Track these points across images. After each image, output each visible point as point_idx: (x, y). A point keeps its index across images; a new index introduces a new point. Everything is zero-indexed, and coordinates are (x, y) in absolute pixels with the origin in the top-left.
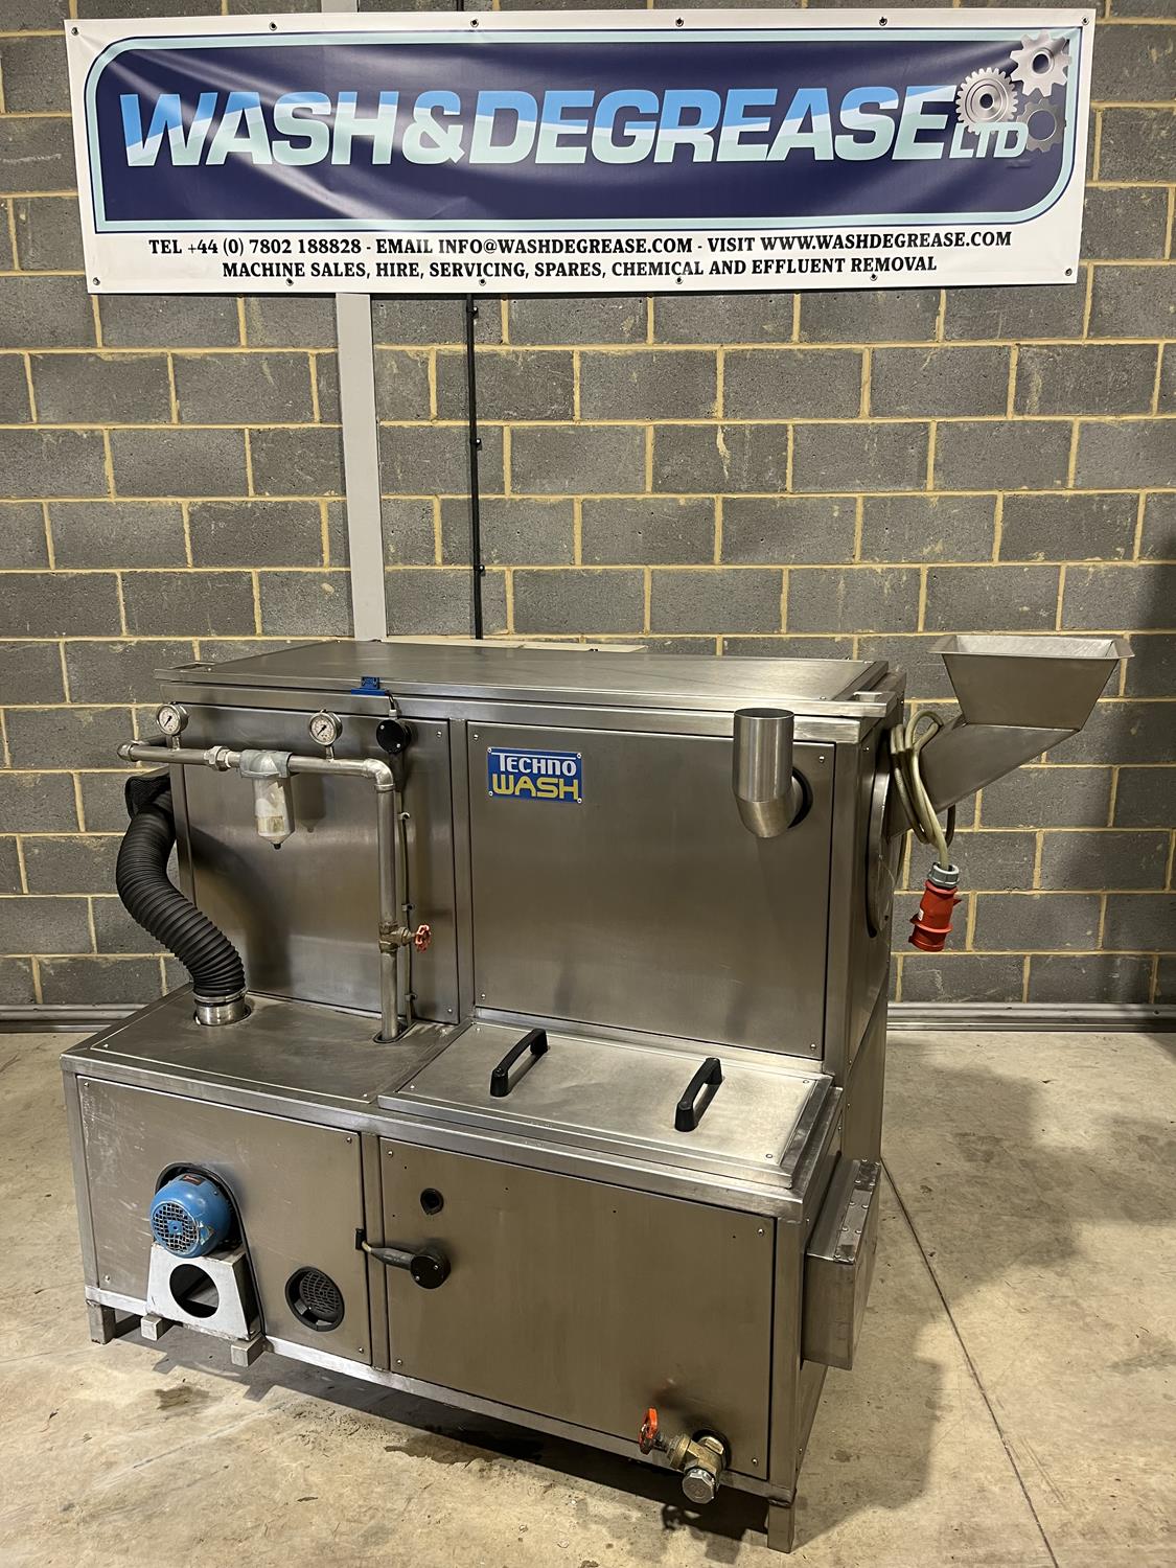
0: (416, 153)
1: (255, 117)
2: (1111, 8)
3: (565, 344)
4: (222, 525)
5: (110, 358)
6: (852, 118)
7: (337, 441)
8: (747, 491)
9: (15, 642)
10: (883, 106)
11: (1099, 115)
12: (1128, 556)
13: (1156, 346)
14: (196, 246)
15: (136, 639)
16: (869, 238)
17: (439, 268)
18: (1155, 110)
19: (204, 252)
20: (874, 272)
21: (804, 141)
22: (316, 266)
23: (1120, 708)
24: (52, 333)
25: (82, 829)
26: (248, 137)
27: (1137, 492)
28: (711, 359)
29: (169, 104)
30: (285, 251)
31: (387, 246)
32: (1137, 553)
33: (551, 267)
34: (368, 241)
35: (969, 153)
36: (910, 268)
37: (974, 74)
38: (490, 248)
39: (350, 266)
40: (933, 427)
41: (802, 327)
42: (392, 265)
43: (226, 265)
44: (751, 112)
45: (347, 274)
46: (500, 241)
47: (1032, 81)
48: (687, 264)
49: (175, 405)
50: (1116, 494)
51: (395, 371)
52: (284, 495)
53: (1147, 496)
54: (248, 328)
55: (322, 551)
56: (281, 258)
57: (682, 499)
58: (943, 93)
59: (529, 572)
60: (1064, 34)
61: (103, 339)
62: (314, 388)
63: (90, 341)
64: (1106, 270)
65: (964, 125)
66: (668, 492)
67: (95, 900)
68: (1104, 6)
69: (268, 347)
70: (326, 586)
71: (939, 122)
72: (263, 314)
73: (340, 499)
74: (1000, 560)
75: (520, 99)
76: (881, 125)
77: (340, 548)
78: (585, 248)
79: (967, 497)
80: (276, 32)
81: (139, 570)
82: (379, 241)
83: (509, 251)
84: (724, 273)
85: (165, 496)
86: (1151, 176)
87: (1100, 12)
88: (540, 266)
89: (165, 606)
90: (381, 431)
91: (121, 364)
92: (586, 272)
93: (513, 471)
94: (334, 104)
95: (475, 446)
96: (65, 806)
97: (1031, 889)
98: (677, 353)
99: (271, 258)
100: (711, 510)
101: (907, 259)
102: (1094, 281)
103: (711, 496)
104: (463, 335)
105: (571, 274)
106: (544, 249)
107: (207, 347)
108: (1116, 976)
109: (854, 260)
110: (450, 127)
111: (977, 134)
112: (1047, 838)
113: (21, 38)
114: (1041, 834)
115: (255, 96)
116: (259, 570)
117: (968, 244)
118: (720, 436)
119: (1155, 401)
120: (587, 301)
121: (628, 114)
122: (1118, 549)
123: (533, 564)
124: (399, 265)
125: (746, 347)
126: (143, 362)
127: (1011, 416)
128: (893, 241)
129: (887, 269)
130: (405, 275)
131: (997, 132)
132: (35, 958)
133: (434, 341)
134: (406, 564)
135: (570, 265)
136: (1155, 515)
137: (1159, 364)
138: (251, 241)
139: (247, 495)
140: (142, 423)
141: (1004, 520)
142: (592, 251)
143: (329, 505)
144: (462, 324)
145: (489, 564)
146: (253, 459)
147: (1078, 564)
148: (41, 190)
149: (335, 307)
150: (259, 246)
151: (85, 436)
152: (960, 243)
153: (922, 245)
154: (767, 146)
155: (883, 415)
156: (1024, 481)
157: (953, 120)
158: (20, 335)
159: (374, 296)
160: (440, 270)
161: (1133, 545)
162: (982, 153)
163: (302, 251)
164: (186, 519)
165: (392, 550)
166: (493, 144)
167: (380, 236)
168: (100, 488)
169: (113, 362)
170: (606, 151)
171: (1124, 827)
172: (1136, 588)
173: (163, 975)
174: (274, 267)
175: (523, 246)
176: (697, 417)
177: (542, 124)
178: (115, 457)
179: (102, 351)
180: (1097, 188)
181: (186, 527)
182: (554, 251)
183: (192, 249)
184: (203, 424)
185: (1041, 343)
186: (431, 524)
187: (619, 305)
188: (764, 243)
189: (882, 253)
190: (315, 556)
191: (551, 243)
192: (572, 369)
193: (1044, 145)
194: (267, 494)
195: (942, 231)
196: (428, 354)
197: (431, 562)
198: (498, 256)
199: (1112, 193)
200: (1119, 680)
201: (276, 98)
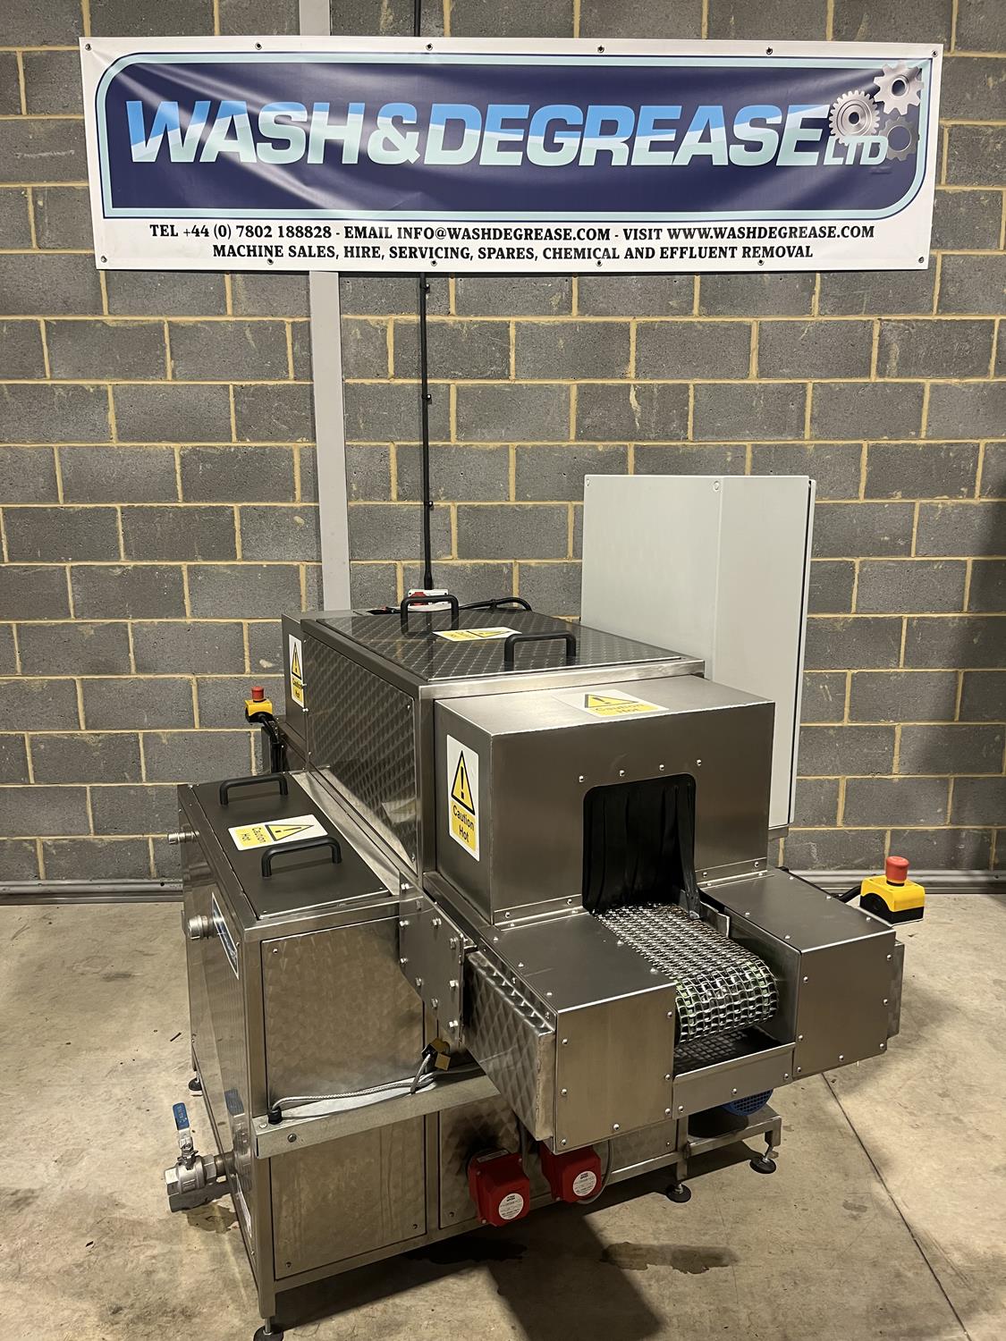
0: (379, 155)
1: (243, 123)
2: (956, 44)
3: (503, 315)
4: (208, 466)
5: (114, 324)
6: (743, 130)
7: (309, 396)
8: (655, 440)
9: (27, 567)
10: (769, 121)
11: (946, 130)
12: (971, 495)
13: (993, 321)
14: (190, 230)
15: (133, 564)
16: (757, 230)
17: (398, 251)
18: (992, 127)
19: (198, 235)
20: (761, 258)
21: (704, 149)
22: (293, 248)
23: (964, 621)
24: (65, 302)
25: (83, 727)
26: (236, 139)
27: (977, 441)
28: (625, 329)
29: (168, 109)
30: (266, 236)
31: (353, 232)
32: (977, 492)
33: (492, 251)
34: (338, 228)
35: (839, 161)
36: (791, 255)
37: (844, 95)
38: (441, 234)
39: (322, 249)
40: (810, 387)
41: (702, 303)
42: (358, 248)
43: (216, 247)
44: (660, 125)
45: (319, 256)
46: (449, 229)
47: (892, 102)
48: (606, 250)
49: (170, 364)
50: (961, 443)
51: (359, 337)
52: (263, 441)
53: (986, 445)
54: (233, 300)
55: (295, 489)
56: (263, 241)
57: (600, 446)
58: (819, 111)
59: (471, 507)
60: (918, 64)
61: (108, 309)
62: (290, 351)
63: (97, 310)
64: (952, 259)
65: (835, 138)
66: (588, 440)
67: (93, 789)
68: (950, 42)
69: (250, 315)
70: (297, 519)
71: (815, 135)
72: (246, 289)
73: (310, 444)
74: (865, 497)
75: (467, 111)
76: (767, 137)
77: (310, 486)
78: (521, 236)
79: (838, 446)
80: (261, 50)
81: (136, 505)
82: (346, 228)
83: (457, 238)
84: (636, 257)
85: (160, 441)
86: (989, 182)
87: (947, 47)
88: (482, 250)
89: (158, 535)
90: (346, 387)
91: (123, 329)
92: (521, 256)
93: (458, 422)
94: (310, 112)
95: (426, 400)
96: (68, 707)
97: (891, 774)
98: (597, 324)
99: (254, 241)
100: (625, 455)
101: (789, 248)
102: (942, 267)
103: (625, 443)
104: (416, 307)
105: (508, 257)
106: (486, 236)
107: (197, 315)
108: (962, 847)
109: (744, 248)
110: (408, 133)
111: (846, 145)
112: (904, 731)
113: (41, 52)
114: (899, 727)
115: (243, 105)
116: (240, 505)
117: (839, 236)
118: (633, 394)
119: (992, 366)
120: (522, 279)
121: (557, 125)
122: (962, 489)
123: (475, 501)
124: (363, 248)
125: (655, 319)
126: (143, 328)
127: (874, 378)
128: (777, 233)
129: (772, 256)
130: (369, 256)
131: (863, 144)
132: (40, 840)
133: (392, 312)
134: (365, 500)
135: (508, 249)
136: (993, 461)
137: (995, 337)
138: (238, 227)
139: (231, 441)
140: (141, 380)
141: (868, 465)
142: (526, 238)
143: (301, 450)
144: (416, 298)
145: (437, 501)
146: (236, 410)
147: (929, 501)
148: (56, 181)
149: (308, 282)
150: (245, 231)
151: (92, 390)
152: (832, 235)
153: (801, 236)
154: (673, 153)
155: (768, 376)
156: (885, 432)
157: (827, 133)
158: (38, 304)
159: (341, 274)
160: (397, 252)
161: (974, 486)
162: (850, 161)
163: (281, 236)
164: (178, 461)
165: (355, 488)
166: (444, 148)
167: (348, 223)
168: (104, 434)
169: (116, 328)
170: (538, 154)
171: (968, 721)
172: (977, 522)
173: (152, 854)
174: (257, 249)
175: (468, 233)
176: (613, 378)
177: (486, 133)
178: (117, 408)
179: (108, 319)
180: (945, 191)
181: (178, 468)
182: (495, 238)
183: (187, 233)
184: (194, 380)
185: (898, 318)
186: (388, 466)
187: (548, 283)
188: (670, 233)
189: (767, 242)
190: (288, 493)
191: (492, 232)
192: (509, 336)
193: (901, 155)
194: (248, 440)
195: (818, 225)
196: (387, 323)
197: (387, 498)
198: (448, 242)
199: (957, 195)
200: (963, 598)
201: (261, 106)
